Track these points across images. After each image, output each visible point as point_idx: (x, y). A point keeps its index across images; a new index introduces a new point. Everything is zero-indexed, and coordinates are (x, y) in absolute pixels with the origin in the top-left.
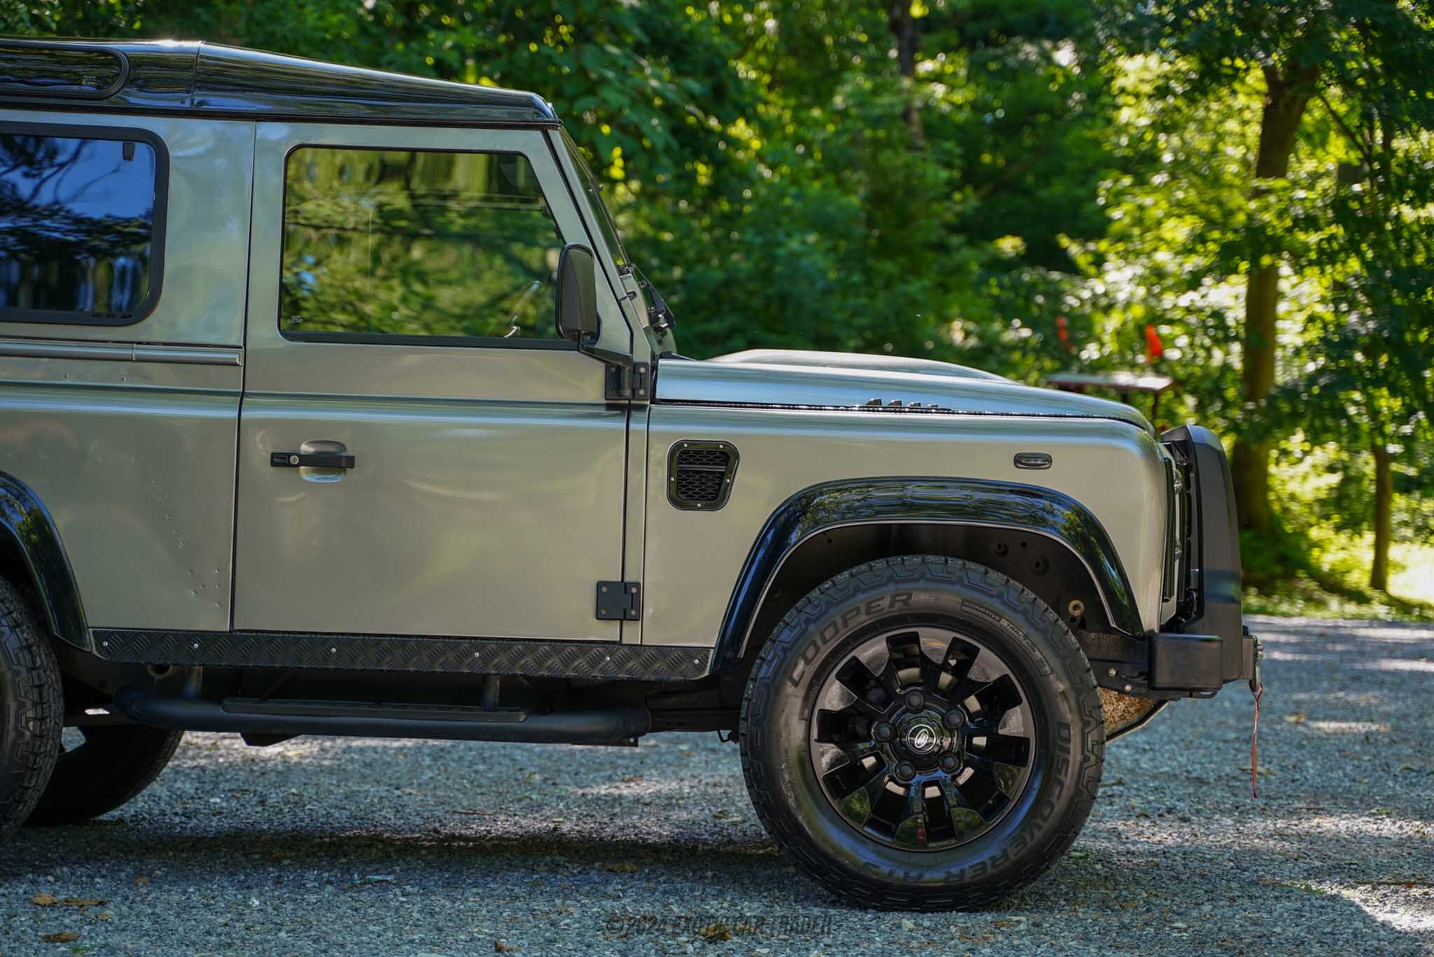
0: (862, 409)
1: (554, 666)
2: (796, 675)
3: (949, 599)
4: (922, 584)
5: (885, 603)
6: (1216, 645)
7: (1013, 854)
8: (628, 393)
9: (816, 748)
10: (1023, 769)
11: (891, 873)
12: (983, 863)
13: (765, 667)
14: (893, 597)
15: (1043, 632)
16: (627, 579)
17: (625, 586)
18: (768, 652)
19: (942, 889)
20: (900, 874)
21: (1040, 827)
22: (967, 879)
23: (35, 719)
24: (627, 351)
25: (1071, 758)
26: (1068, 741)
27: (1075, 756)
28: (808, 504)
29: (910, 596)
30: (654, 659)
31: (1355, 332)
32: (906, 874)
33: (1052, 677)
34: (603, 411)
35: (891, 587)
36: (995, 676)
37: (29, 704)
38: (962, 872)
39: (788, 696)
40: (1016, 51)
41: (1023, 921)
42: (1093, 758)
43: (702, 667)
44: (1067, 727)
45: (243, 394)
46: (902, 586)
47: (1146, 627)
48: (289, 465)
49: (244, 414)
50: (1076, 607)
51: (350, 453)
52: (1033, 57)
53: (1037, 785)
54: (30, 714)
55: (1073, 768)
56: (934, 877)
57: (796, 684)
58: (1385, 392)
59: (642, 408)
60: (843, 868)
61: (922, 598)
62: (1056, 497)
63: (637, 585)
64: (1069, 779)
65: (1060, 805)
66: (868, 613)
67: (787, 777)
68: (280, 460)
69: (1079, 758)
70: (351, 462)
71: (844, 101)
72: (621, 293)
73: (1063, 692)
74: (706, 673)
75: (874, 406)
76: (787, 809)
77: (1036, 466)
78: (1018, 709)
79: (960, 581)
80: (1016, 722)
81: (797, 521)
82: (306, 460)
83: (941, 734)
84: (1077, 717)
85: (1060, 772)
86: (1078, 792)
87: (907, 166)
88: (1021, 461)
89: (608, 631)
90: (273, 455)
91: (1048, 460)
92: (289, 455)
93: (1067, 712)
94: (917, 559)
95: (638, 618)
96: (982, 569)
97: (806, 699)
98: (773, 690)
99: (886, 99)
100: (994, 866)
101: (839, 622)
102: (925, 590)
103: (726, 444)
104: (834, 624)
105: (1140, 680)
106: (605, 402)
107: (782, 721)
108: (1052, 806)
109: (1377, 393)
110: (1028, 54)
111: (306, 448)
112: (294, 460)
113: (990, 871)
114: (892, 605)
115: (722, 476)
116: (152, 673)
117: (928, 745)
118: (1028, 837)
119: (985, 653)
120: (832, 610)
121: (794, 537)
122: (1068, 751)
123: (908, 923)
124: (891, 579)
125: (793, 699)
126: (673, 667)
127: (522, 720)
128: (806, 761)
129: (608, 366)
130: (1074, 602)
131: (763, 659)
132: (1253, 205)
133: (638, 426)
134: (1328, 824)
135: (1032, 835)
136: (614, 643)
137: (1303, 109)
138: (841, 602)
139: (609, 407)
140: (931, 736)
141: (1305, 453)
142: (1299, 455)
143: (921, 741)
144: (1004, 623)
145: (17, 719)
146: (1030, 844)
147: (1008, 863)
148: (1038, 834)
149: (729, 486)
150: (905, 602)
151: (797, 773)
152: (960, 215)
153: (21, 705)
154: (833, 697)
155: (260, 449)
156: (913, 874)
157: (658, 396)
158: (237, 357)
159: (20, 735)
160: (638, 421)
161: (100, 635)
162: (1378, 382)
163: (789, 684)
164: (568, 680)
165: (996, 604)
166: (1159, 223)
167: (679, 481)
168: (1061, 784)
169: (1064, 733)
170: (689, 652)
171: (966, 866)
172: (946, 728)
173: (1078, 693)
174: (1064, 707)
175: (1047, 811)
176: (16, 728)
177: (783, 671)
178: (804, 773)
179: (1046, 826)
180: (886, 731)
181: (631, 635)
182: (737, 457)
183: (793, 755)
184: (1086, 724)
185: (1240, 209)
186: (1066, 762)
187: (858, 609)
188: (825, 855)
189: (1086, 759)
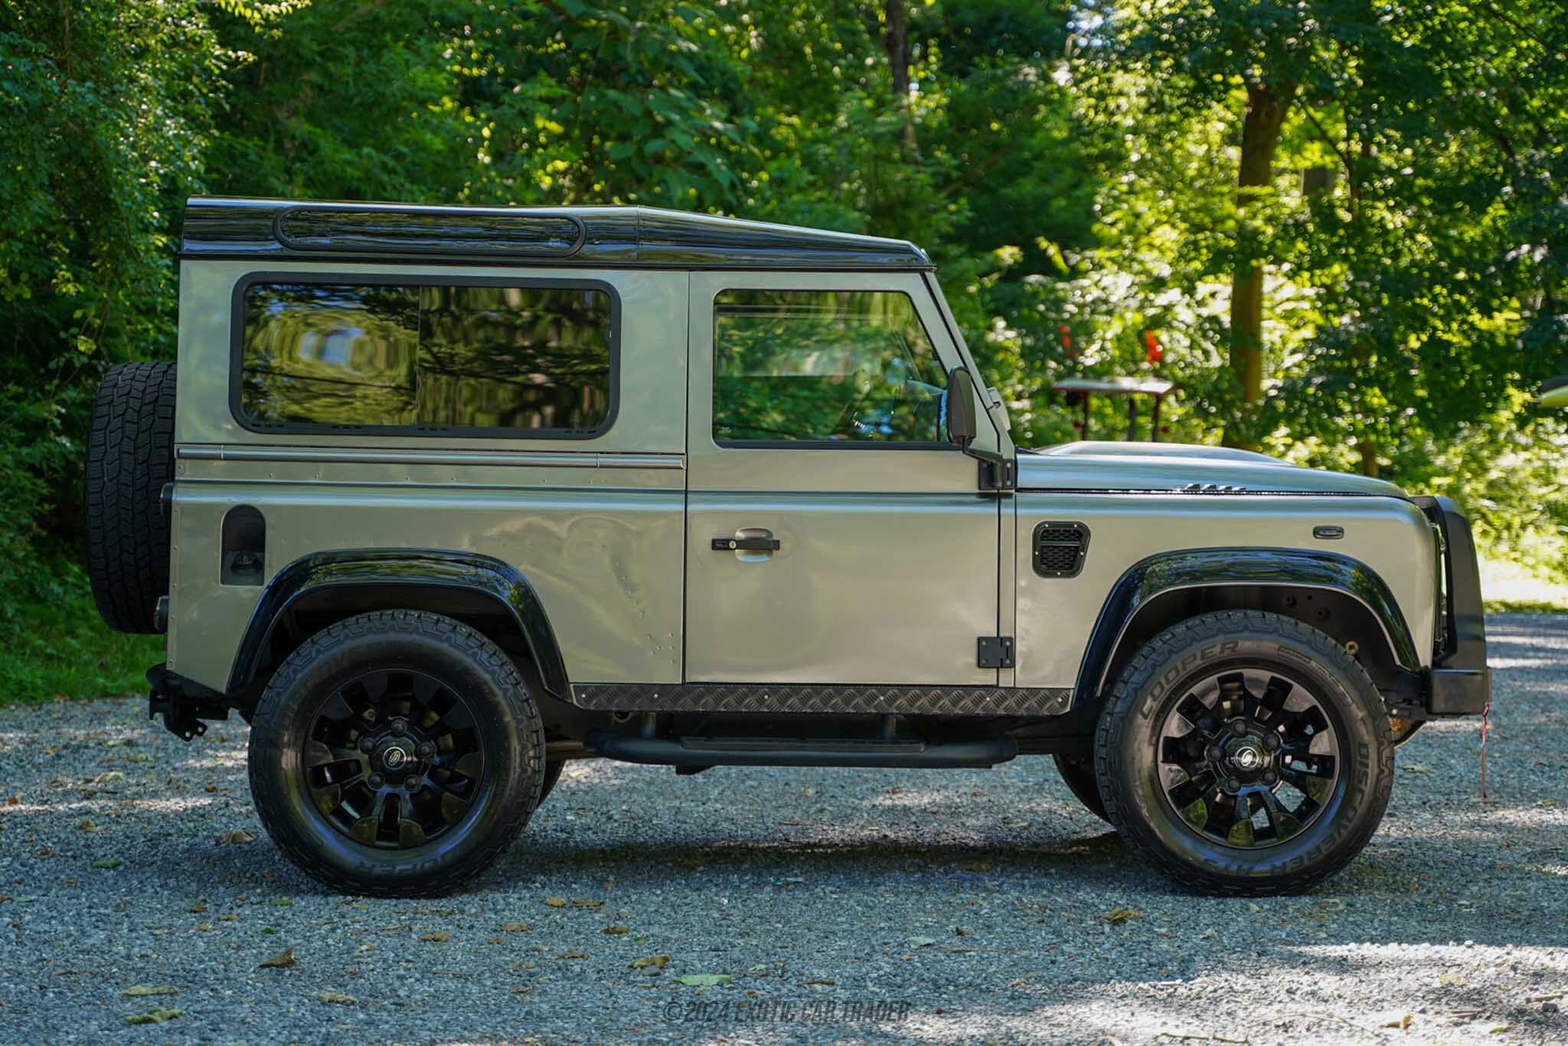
0: (1185, 492)
1: (945, 706)
2: (1145, 709)
3: (1268, 646)
4: (1246, 634)
5: (1217, 650)
6: (1479, 678)
7: (1325, 849)
8: (1000, 484)
9: (1164, 768)
10: (1329, 781)
11: (1226, 867)
12: (1301, 857)
13: (1119, 704)
14: (1223, 645)
15: (1345, 670)
16: (1002, 635)
17: (1000, 641)
18: (1121, 690)
19: (1269, 878)
20: (1234, 867)
21: (1345, 827)
22: (1288, 870)
23: (535, 758)
24: (995, 450)
25: (1369, 771)
26: (1367, 757)
27: (1372, 770)
28: (1143, 574)
29: (1236, 644)
30: (1025, 699)
31: (1348, 332)
32: (1240, 867)
33: (1354, 706)
34: (974, 498)
35: (1221, 638)
36: (1307, 706)
37: (530, 746)
38: (1284, 864)
39: (1140, 727)
40: (1016, 72)
41: (1339, 902)
42: (1386, 772)
43: (1063, 705)
44: (1366, 746)
45: (686, 492)
46: (1230, 636)
47: (1422, 664)
48: (729, 549)
49: (690, 508)
50: (1351, 647)
51: (775, 538)
52: (1032, 78)
53: (1341, 792)
54: (531, 753)
55: (1371, 780)
56: (1262, 869)
57: (1145, 717)
58: (1377, 390)
59: (1009, 496)
60: (1186, 863)
61: (1247, 645)
62: (1344, 561)
63: (1010, 639)
64: (1368, 787)
65: (1361, 809)
66: (1203, 658)
67: (1140, 792)
68: (720, 545)
69: (1376, 771)
70: (776, 545)
71: (847, 120)
72: (989, 404)
73: (1362, 719)
74: (1068, 709)
75: (1195, 489)
76: (1142, 818)
77: (1329, 537)
78: (1325, 733)
79: (1276, 631)
80: (1323, 744)
81: (1136, 587)
82: (742, 544)
83: (1262, 754)
84: (1373, 738)
85: (1360, 782)
86: (1376, 799)
87: (907, 179)
88: (1317, 532)
89: (988, 677)
90: (714, 542)
91: (1341, 531)
92: (728, 541)
93: (1365, 734)
94: (1240, 614)
95: (1013, 665)
96: (1293, 621)
97: (1154, 728)
98: (1126, 721)
99: (887, 118)
100: (1310, 859)
101: (1180, 667)
102: (1249, 639)
103: (1080, 525)
104: (1176, 668)
105: (1403, 705)
106: (977, 491)
107: (1136, 746)
108: (1355, 810)
109: (1370, 391)
110: (1026, 75)
111: (740, 535)
112: (733, 545)
113: (1307, 863)
114: (1222, 651)
115: (1076, 550)
116: (615, 718)
117: (1253, 763)
118: (1336, 835)
119: (1297, 688)
120: (1174, 657)
121: (1136, 600)
122: (1367, 766)
123: (1254, 907)
124: (1220, 631)
125: (1143, 727)
126: (1041, 703)
127: (922, 751)
128: (1154, 779)
129: (981, 462)
130: (1351, 643)
131: (1118, 698)
132: (1242, 212)
133: (1007, 511)
134: (1512, 815)
135: (1340, 834)
136: (992, 686)
137: (1283, 118)
138: (1182, 649)
139: (981, 495)
140: (1254, 756)
141: (1288, 447)
142: (1282, 449)
143: (1247, 759)
144: (1313, 664)
145: (522, 756)
146: (1339, 841)
147: (1320, 857)
148: (1344, 833)
149: (1083, 558)
150: (1233, 649)
151: (1148, 788)
152: (955, 225)
153: (524, 747)
154: (1174, 727)
155: (703, 535)
156: (1245, 867)
157: (1019, 485)
158: (680, 463)
159: (524, 771)
160: (1008, 505)
161: (580, 688)
162: (1369, 382)
163: (1140, 717)
164: (935, 717)
165: (1304, 649)
166: (1149, 230)
167: (1042, 554)
168: (1362, 792)
169: (1364, 751)
170: (1055, 692)
171: (1288, 860)
172: (1265, 749)
173: (1374, 719)
174: (1363, 730)
175: (1351, 814)
176: (521, 765)
177: (1134, 706)
178: (1153, 789)
179: (1351, 826)
180: (1217, 753)
181: (1006, 679)
182: (1089, 534)
183: (1145, 773)
184: (1380, 744)
185: (1230, 217)
186: (1366, 774)
187: (1195, 656)
188: (1173, 854)
189: (1381, 772)
